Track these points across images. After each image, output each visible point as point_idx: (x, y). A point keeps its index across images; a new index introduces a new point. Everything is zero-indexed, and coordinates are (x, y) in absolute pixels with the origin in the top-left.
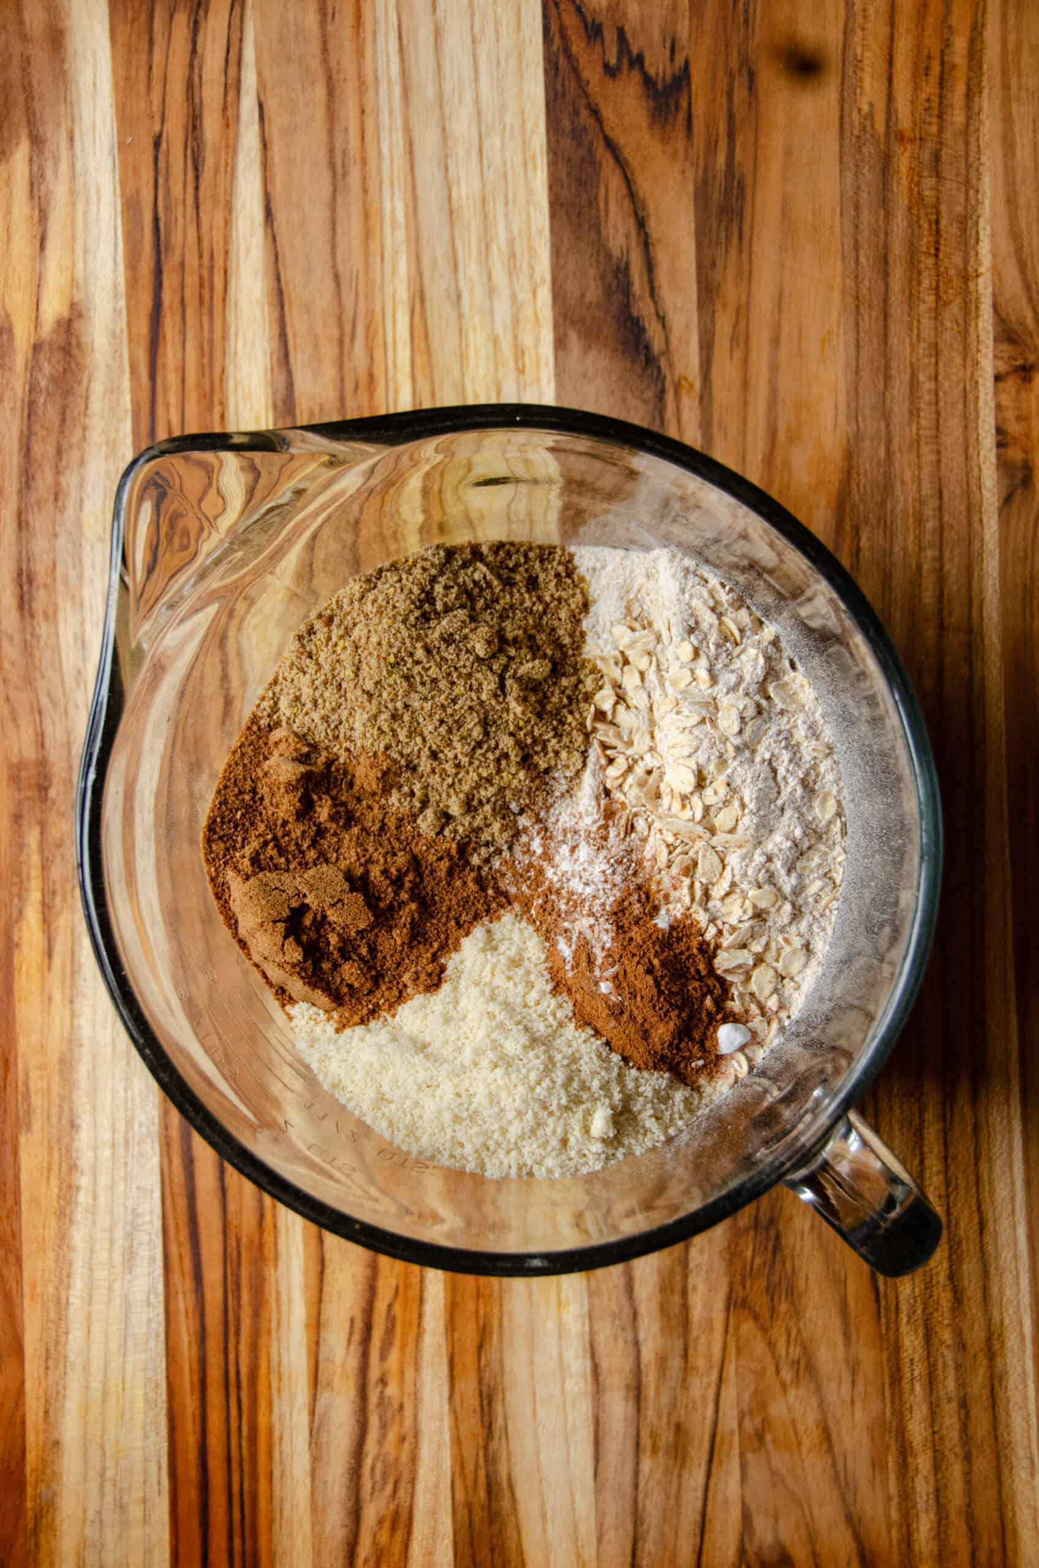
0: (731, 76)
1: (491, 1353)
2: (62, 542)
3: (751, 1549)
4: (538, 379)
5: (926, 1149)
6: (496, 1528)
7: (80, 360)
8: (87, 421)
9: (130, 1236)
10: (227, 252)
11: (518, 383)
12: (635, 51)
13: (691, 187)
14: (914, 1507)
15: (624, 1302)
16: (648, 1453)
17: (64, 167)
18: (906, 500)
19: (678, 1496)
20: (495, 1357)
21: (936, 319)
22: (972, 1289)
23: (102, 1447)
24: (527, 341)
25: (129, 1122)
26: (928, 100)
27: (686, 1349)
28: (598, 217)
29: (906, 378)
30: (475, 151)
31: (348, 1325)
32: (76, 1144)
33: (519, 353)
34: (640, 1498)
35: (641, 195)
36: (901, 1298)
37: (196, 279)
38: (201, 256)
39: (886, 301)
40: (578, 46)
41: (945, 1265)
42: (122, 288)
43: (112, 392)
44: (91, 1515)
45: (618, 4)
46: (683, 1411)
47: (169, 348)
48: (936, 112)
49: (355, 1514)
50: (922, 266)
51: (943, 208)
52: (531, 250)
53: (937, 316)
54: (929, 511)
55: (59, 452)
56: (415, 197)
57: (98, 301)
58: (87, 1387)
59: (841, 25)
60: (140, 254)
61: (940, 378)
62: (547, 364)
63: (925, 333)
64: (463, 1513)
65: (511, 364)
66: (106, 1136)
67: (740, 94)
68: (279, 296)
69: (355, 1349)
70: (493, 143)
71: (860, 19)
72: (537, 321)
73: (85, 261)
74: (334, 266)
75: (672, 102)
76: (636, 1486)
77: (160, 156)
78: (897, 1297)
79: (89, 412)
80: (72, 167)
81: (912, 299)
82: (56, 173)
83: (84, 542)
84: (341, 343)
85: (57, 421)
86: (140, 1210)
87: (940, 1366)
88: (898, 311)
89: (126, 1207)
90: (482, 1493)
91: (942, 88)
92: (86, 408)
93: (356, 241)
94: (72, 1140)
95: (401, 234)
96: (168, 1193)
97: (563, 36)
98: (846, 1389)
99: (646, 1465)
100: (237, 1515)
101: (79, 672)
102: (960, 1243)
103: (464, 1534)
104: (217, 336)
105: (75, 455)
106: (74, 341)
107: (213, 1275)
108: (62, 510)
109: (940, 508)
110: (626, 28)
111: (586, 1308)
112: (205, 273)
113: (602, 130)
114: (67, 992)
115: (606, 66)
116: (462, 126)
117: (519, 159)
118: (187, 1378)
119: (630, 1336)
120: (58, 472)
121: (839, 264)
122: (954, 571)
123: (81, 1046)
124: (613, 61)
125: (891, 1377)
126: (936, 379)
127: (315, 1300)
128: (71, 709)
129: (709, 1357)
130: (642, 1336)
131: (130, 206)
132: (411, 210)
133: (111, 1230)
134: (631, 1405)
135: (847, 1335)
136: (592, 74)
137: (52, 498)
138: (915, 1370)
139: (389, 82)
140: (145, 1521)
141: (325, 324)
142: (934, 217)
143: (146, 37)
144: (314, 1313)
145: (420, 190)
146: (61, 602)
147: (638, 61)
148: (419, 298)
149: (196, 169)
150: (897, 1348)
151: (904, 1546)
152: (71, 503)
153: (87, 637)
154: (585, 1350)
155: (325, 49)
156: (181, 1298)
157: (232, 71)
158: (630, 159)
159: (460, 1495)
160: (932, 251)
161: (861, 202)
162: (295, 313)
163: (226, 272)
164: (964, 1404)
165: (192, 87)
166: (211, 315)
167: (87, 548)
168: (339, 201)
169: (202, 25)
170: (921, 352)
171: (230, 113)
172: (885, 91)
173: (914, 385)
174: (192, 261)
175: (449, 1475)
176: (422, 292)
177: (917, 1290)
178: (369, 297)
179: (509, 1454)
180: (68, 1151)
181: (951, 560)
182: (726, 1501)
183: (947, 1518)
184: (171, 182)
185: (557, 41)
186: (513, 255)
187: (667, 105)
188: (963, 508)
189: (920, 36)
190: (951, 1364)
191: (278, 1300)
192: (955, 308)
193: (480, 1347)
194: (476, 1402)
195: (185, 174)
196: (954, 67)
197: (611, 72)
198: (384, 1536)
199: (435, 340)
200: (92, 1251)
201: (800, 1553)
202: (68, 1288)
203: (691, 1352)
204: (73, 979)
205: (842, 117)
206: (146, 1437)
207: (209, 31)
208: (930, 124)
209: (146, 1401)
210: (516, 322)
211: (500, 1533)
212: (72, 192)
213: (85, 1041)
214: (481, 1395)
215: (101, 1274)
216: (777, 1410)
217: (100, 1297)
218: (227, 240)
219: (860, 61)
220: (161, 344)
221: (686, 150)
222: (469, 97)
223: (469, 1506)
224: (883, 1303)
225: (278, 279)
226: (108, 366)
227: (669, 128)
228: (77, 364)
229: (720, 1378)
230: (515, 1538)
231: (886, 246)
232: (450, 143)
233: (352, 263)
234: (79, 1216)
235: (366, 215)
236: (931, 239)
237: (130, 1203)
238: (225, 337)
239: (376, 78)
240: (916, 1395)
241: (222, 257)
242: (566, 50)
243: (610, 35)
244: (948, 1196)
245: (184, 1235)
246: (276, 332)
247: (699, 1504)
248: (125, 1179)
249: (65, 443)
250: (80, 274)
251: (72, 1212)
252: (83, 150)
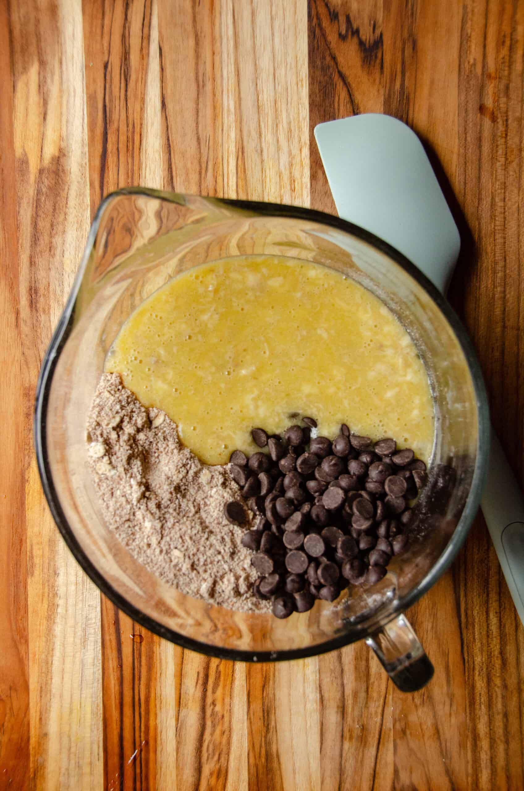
0: (404, 42)
1: (269, 690)
2: (53, 273)
3: (398, 787)
4: (302, 195)
5: (490, 589)
6: (270, 776)
7: (64, 178)
8: (67, 210)
9: (84, 630)
10: (141, 124)
11: (292, 197)
12: (355, 27)
13: (382, 99)
14: (480, 766)
15: (337, 664)
16: (348, 740)
17: (56, 77)
18: (488, 262)
19: (362, 761)
20: (271, 692)
21: (505, 169)
22: (511, 659)
23: (69, 737)
24: (297, 175)
26: (503, 58)
27: (367, 688)
28: (334, 113)
29: (489, 199)
30: (271, 77)
31: (196, 675)
32: (57, 583)
33: (292, 181)
34: (343, 763)
35: (356, 101)
36: (476, 663)
37: (125, 137)
38: (127, 126)
39: (480, 160)
40: (325, 23)
41: (498, 647)
42: (86, 141)
43: (80, 195)
44: (63, 770)
45: (347, 2)
46: (365, 720)
47: (110, 173)
48: (507, 64)
49: (199, 770)
50: (499, 143)
51: (510, 113)
52: (300, 128)
53: (505, 167)
54: (499, 268)
55: (52, 225)
56: (240, 99)
57: (73, 148)
58: (61, 706)
59: (460, 18)
60: (96, 124)
61: (507, 199)
62: (306, 187)
63: (498, 177)
64: (253, 770)
65: (289, 188)
66: (73, 579)
67: (408, 51)
68: (168, 147)
69: (200, 688)
70: (281, 72)
71: (470, 15)
72: (302, 165)
73: (67, 127)
74: (197, 133)
75: (373, 54)
76: (341, 756)
77: (108, 73)
78: (474, 662)
79: (68, 206)
80: (61, 78)
81: (493, 159)
82: (52, 81)
83: (64, 273)
84: (200, 173)
85: (51, 210)
86: (90, 617)
87: (494, 696)
88: (486, 166)
89: (82, 615)
90: (263, 760)
91: (510, 53)
92: (67, 203)
93: (209, 121)
94: (55, 580)
95: (232, 117)
96: (104, 608)
97: (318, 18)
98: (447, 708)
99: (346, 745)
100: (138, 771)
102: (506, 635)
103: (254, 779)
104: (136, 168)
105: (60, 228)
106: (60, 169)
107: (127, 650)
108: (53, 256)
109: (505, 266)
110: (351, 15)
111: (318, 667)
112: (130, 135)
113: (337, 67)
115: (340, 35)
116: (265, 62)
117: (294, 81)
118: (113, 702)
119: (339, 682)
120: (51, 236)
121: (457, 140)
122: (511, 299)
124: (344, 32)
125: (470, 702)
126: (504, 201)
127: (180, 662)
129: (379, 692)
130: (345, 682)
131: (91, 98)
132: (238, 105)
133: (75, 627)
134: (339, 715)
135: (448, 682)
136: (332, 37)
137: (48, 250)
138: (482, 699)
139: (228, 39)
140: (91, 774)
141: (192, 163)
142: (505, 118)
143: (100, 11)
144: (179, 670)
145: (242, 95)
146: (52, 303)
147: (356, 32)
148: (241, 151)
149: (126, 81)
150: (473, 687)
151: (474, 786)
152: (58, 252)
154: (316, 688)
155: (194, 21)
156: (110, 662)
157: (146, 30)
158: (351, 83)
159: (252, 761)
160: (504, 135)
161: (469, 109)
162: (176, 157)
163: (141, 135)
164: (506, 715)
165: (124, 38)
166: (133, 157)
167: (66, 276)
168: (200, 100)
169: (131, 5)
170: (497, 187)
171: (144, 51)
172: (482, 53)
173: (493, 204)
174: (123, 128)
175: (247, 751)
176: (243, 148)
177: (484, 659)
178: (215, 150)
179: (277, 740)
180: (53, 586)
181: (510, 293)
182: (386, 764)
183: (496, 771)
184: (113, 87)
185: (315, 20)
186: (290, 131)
187: (371, 56)
188: (516, 266)
189: (501, 24)
190: (500, 696)
191: (160, 662)
192: (514, 165)
193: (264, 687)
194: (261, 714)
195: (120, 83)
196: (517, 41)
197: (342, 38)
198: (213, 781)
199: (249, 173)
200: (65, 637)
201: (422, 788)
202: (52, 656)
203: (370, 689)
205: (460, 65)
206: (92, 731)
207: (134, 9)
208: (504, 70)
209: (92, 713)
210: (291, 165)
211: (272, 779)
212: (61, 91)
214: (263, 711)
215: (69, 650)
216: (413, 718)
217: (68, 660)
218: (141, 119)
219: (470, 37)
220: (106, 171)
221: (380, 79)
222: (269, 48)
223: (256, 766)
224: (467, 665)
225: (168, 140)
226: (78, 182)
227: (372, 68)
228: (62, 180)
229: (385, 703)
230: (279, 782)
231: (480, 132)
232: (258, 71)
233: (206, 131)
234: (58, 620)
235: (215, 108)
236: (504, 129)
237: (84, 613)
238: (140, 168)
239: (221, 37)
240: (482, 711)
241: (139, 127)
242: (320, 25)
243: (342, 19)
244: (500, 613)
245: (112, 630)
246: (166, 167)
247: (373, 765)
248: (82, 601)
249: (55, 221)
250: (64, 134)
251: (55, 617)
252: (67, 69)
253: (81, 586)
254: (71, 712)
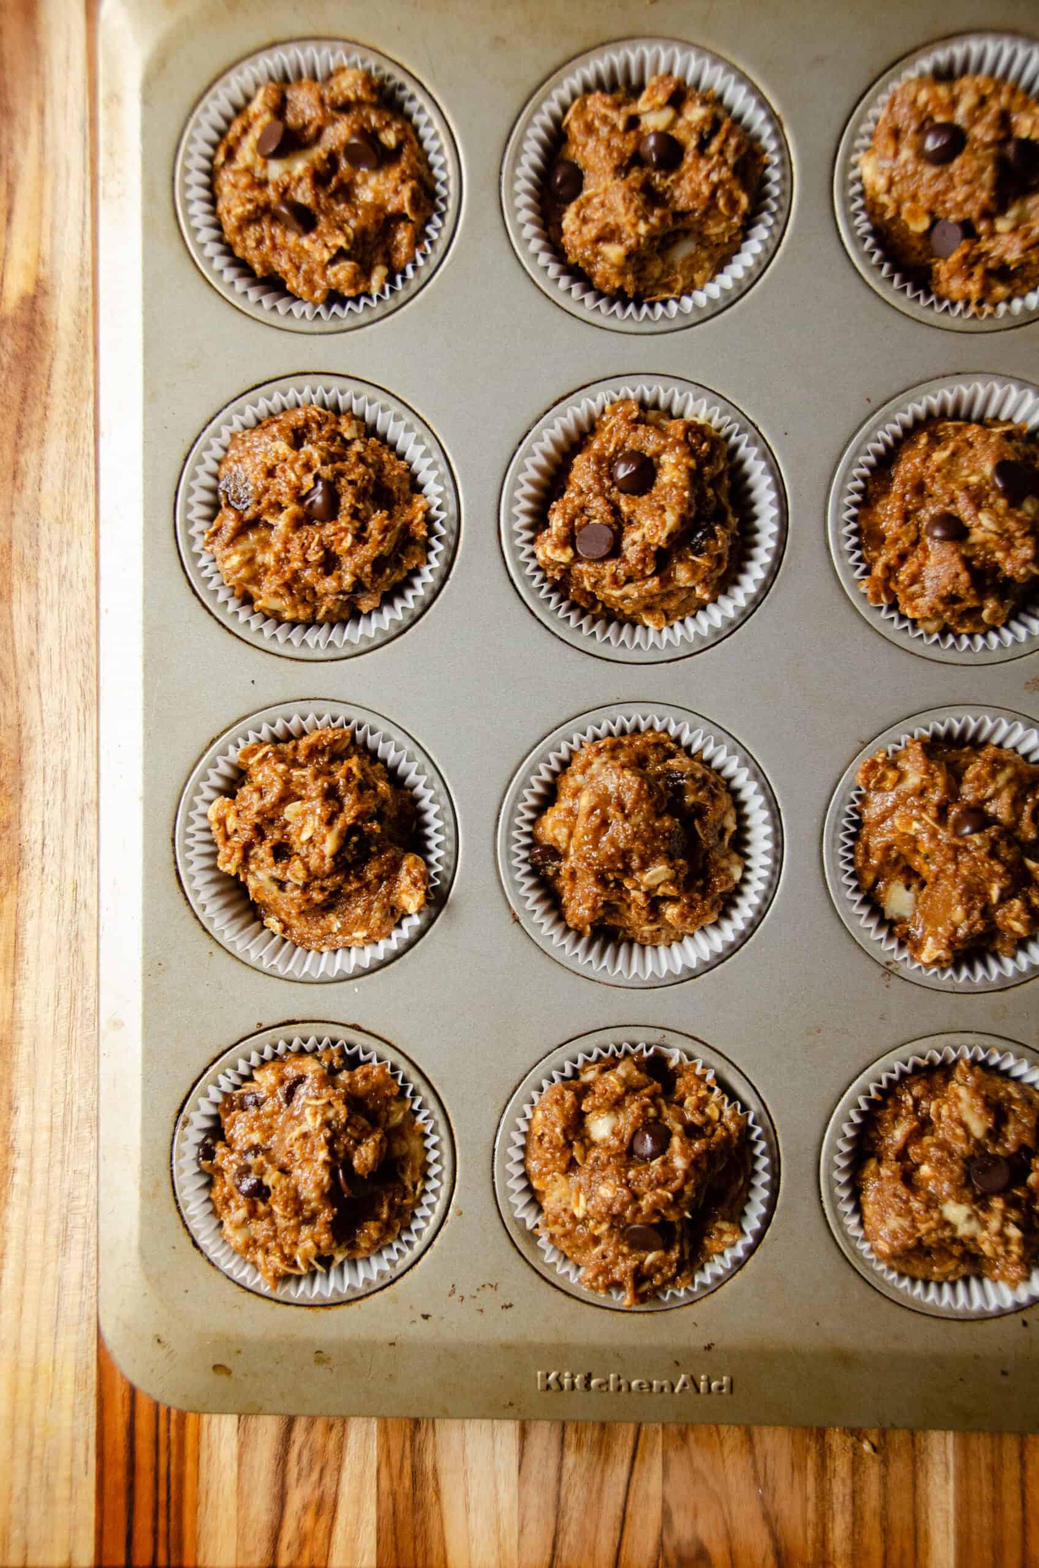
2: (18, 521)
3: (669, 1544)
6: (419, 1517)
7: (44, 338)
9: (65, 1220)
14: (831, 1508)
16: (573, 1448)
17: (33, 141)
19: (600, 1490)
23: (31, 1426)
25: (68, 1105)
32: (13, 1127)
34: (563, 1493)
43: (75, 371)
44: (17, 1491)
49: (281, 1499)
55: (19, 429)
57: (63, 278)
58: (17, 1366)
64: (388, 1503)
66: (44, 1119)
73: (52, 236)
76: (559, 1480)
79: (51, 392)
80: (42, 142)
82: (25, 148)
83: (41, 523)
85: (18, 399)
86: (76, 1194)
89: (61, 1190)
90: (407, 1482)
92: (49, 386)
94: (10, 1122)
99: (570, 1460)
100: (163, 1496)
101: (32, 654)
103: (387, 1521)
105: (35, 434)
106: (38, 318)
108: (20, 489)
114: (10, 974)
120: (17, 449)
123: (22, 1028)
128: (23, 691)
133: (46, 1212)
137: (10, 477)
140: (71, 1499)
146: (15, 581)
151: (818, 1545)
152: (29, 481)
153: (41, 618)
159: (385, 1483)
167: (44, 529)
175: (375, 1465)
179: (435, 1446)
180: (6, 1133)
182: (647, 1496)
183: (862, 1519)
198: (308, 1522)
200: (26, 1233)
201: (717, 1551)
204: (15, 962)
206: (74, 1416)
209: (76, 1380)
211: (423, 1522)
212: (41, 166)
213: (26, 1024)
215: (35, 1256)
217: (32, 1278)
223: (393, 1494)
226: (72, 346)
228: (40, 342)
230: (437, 1525)
234: (14, 1198)
237: (66, 1186)
247: (620, 1499)
248: (62, 1162)
249: (25, 421)
250: (46, 249)
251: (7, 1193)
252: (53, 125)
253: (60, 1135)
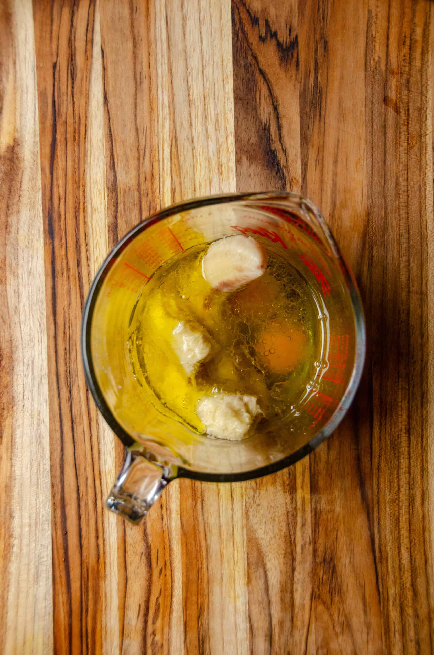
0: (317, 43)
1: (204, 620)
2: (9, 248)
4: (229, 178)
5: (401, 527)
7: (18, 165)
8: (21, 193)
9: (37, 568)
10: (86, 117)
11: (219, 179)
12: (273, 31)
13: (298, 92)
15: (265, 596)
17: (11, 76)
18: (394, 235)
20: (205, 622)
21: (407, 153)
24: (224, 160)
25: (37, 514)
26: (404, 56)
27: (292, 618)
28: (256, 105)
29: (394, 179)
30: (200, 74)
31: (138, 608)
32: (12, 525)
33: (220, 166)
35: (275, 95)
36: (390, 594)
37: (72, 129)
38: (74, 119)
39: (385, 145)
40: (247, 27)
41: (410, 579)
42: (38, 132)
43: (33, 179)
45: (266, 9)
46: (291, 647)
47: (59, 159)
48: (408, 61)
50: (402, 130)
51: (411, 104)
52: (226, 120)
53: (408, 151)
54: (403, 240)
55: (8, 206)
56: (173, 94)
57: (26, 138)
59: (366, 21)
60: (46, 118)
61: (409, 180)
62: (232, 170)
63: (402, 160)
65: (217, 171)
66: (26, 521)
67: (320, 51)
68: (110, 137)
69: (141, 618)
70: (209, 71)
71: (374, 19)
72: (228, 151)
73: (21, 119)
74: (136, 124)
75: (290, 54)
77: (56, 73)
78: (388, 594)
79: (22, 189)
80: (15, 77)
81: (397, 144)
82: (7, 79)
83: (19, 248)
84: (139, 160)
85: (7, 193)
86: (42, 555)
87: (407, 625)
88: (390, 150)
89: (35, 554)
91: (411, 51)
92: (21, 186)
93: (146, 114)
94: (10, 523)
95: (167, 111)
96: (55, 547)
97: (241, 23)
98: (365, 635)
101: (16, 308)
102: (416, 569)
104: (82, 155)
105: (15, 208)
106: (15, 156)
107: (76, 585)
108: (9, 233)
109: (409, 238)
110: (269, 20)
111: (247, 600)
112: (76, 126)
113: (258, 66)
114: (9, 454)
115: (260, 37)
116: (195, 62)
117: (221, 78)
118: (63, 632)
119: (267, 612)
120: (7, 215)
121: (364, 128)
122: (415, 267)
123: (15, 479)
124: (263, 35)
125: (385, 630)
126: (407, 181)
127: (123, 596)
128: (12, 325)
129: (303, 622)
130: (272, 612)
131: (42, 95)
132: (171, 100)
133: (28, 565)
134: (267, 644)
135: (365, 611)
136: (254, 40)
137: (4, 228)
138: (396, 626)
139: (162, 42)
141: (131, 151)
142: (407, 108)
143: (50, 18)
144: (123, 603)
145: (175, 92)
146: (8, 275)
147: (274, 35)
148: (175, 139)
149: (73, 79)
150: (387, 617)
152: (13, 230)
153: (20, 292)
154: (246, 618)
155: (132, 26)
156: (60, 596)
157: (89, 35)
158: (270, 79)
160: (406, 123)
161: (374, 100)
162: (118, 145)
163: (86, 126)
164: (418, 643)
165: (71, 42)
166: (79, 146)
167: (20, 251)
168: (138, 95)
169: (76, 12)
170: (401, 168)
171: (88, 54)
172: (385, 51)
173: (397, 184)
174: (70, 121)
176: (176, 137)
177: (397, 591)
178: (152, 139)
180: (9, 528)
181: (414, 262)
184: (61, 84)
185: (238, 25)
186: (217, 121)
187: (288, 55)
188: (419, 238)
189: (401, 27)
190: (412, 625)
191: (106, 596)
192: (416, 149)
193: (199, 617)
194: (196, 643)
195: (68, 81)
196: (416, 41)
197: (262, 40)
199: (181, 158)
200: (19, 575)
202: (8, 592)
203: (295, 619)
204: (12, 449)
205: (366, 62)
207: (79, 16)
208: (405, 66)
209: (44, 644)
210: (219, 151)
212: (15, 88)
213: (17, 477)
214: (199, 640)
215: (23, 585)
216: (334, 646)
217: (23, 595)
218: (86, 112)
219: (375, 38)
220: (56, 157)
221: (296, 75)
222: (198, 50)
224: (381, 596)
225: (110, 130)
226: (31, 168)
227: (289, 66)
228: (17, 166)
229: (308, 631)
231: (385, 121)
232: (189, 70)
233: (144, 122)
234: (13, 558)
235: (151, 102)
236: (406, 118)
237: (37, 552)
238: (85, 156)
239: (156, 40)
240: (397, 639)
241: (84, 119)
242: (242, 29)
243: (262, 23)
244: (411, 548)
245: (62, 566)
246: (109, 153)
248: (35, 541)
249: (11, 203)
250: (18, 125)
251: (10, 556)
252: (20, 69)
253: (34, 528)
254: (24, 643)
